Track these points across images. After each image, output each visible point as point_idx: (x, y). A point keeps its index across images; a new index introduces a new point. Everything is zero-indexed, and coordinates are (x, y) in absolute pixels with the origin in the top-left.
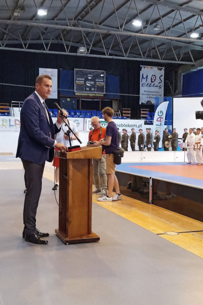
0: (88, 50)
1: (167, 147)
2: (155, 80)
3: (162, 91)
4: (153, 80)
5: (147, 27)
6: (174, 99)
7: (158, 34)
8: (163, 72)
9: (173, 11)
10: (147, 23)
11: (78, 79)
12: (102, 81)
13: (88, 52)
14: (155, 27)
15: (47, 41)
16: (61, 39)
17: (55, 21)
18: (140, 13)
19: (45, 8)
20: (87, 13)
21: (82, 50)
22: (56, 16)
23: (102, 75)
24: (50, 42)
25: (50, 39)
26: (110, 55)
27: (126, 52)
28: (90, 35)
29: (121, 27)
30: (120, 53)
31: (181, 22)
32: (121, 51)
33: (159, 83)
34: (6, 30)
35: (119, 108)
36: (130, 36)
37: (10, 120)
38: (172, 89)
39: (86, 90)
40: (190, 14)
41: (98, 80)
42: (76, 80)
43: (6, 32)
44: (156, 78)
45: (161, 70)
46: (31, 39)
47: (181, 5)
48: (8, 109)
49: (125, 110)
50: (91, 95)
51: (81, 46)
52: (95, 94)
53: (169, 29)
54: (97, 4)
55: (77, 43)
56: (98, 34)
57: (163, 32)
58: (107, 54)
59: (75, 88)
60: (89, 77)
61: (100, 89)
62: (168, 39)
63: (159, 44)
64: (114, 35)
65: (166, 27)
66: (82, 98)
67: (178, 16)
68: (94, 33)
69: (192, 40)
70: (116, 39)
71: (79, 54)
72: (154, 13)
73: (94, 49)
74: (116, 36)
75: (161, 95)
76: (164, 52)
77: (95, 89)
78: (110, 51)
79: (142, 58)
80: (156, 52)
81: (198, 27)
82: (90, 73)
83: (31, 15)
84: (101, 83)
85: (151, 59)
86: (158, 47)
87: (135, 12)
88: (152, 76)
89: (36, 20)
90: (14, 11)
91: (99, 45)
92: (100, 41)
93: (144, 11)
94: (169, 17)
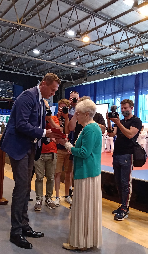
0: (2, 66)
5: (43, 55)
7: (50, 60)
9: (60, 46)
10: (43, 52)
12: (11, 89)
13: (2, 68)
14: (49, 55)
18: (39, 45)
23: (11, 85)
26: (17, 71)
27: (28, 70)
28: (4, 56)
29: (26, 53)
30: (24, 71)
31: (65, 54)
32: (25, 69)
36: (31, 60)
40: (72, 49)
41: (8, 88)
47: (66, 42)
50: (3, 98)
52: (6, 97)
53: (57, 57)
54: (9, 36)
56: (9, 56)
57: (54, 59)
58: (15, 71)
60: (2, 85)
61: (10, 94)
62: (56, 64)
63: (50, 67)
64: (21, 58)
65: (56, 56)
67: (64, 50)
68: (6, 55)
69: (72, 66)
70: (22, 61)
72: (48, 46)
73: (6, 66)
75: (51, 101)
77: (6, 94)
78: (17, 69)
79: (39, 75)
81: (76, 58)
82: (3, 83)
86: (50, 69)
87: (35, 44)
91: (9, 64)
92: (10, 61)
93: (41, 43)
94: (58, 50)
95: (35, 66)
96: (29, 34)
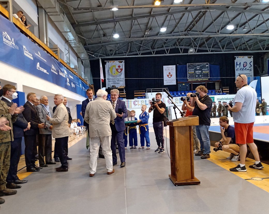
0: (196, 50)
1: (258, 112)
2: (246, 65)
3: (252, 72)
4: (245, 66)
5: (237, 29)
6: (262, 78)
7: (247, 33)
8: (252, 59)
9: (257, 15)
10: (237, 27)
11: (189, 70)
12: (207, 69)
13: (196, 52)
14: (244, 28)
15: (167, 48)
16: (177, 45)
17: (172, 34)
18: (231, 21)
19: (165, 27)
20: (194, 26)
21: (191, 51)
22: (173, 31)
23: (207, 66)
24: (170, 48)
25: (170, 46)
26: (212, 51)
27: (223, 48)
28: (197, 40)
29: (218, 32)
30: (219, 49)
31: (264, 22)
32: (220, 48)
33: (250, 67)
34: (141, 44)
35: (220, 87)
36: (225, 37)
37: (146, 101)
38: (260, 70)
39: (195, 77)
41: (204, 69)
42: (188, 71)
43: (142, 45)
44: (247, 64)
45: (250, 58)
46: (157, 48)
47: (263, 10)
48: (145, 94)
49: (225, 88)
50: (199, 80)
51: (191, 48)
52: (202, 79)
53: (254, 28)
54: (200, 19)
55: (188, 46)
56: (202, 39)
57: (250, 31)
58: (209, 51)
59: (188, 76)
60: (198, 68)
61: (206, 75)
62: (254, 36)
63: (247, 40)
65: (252, 27)
66: (193, 83)
67: (261, 19)
68: (199, 38)
70: (215, 40)
71: (189, 54)
72: (241, 19)
73: (200, 49)
74: (215, 38)
75: (251, 76)
76: (252, 45)
77: (202, 76)
78: (211, 49)
79: (235, 51)
80: (246, 46)
82: (198, 65)
83: (156, 33)
84: (206, 71)
85: (243, 51)
86: (247, 42)
87: (228, 20)
88: (244, 62)
89: (160, 35)
90: (145, 32)
91: (203, 46)
92: (204, 43)
93: (234, 18)
94: (254, 20)
95: (230, 43)
96: (220, 12)
